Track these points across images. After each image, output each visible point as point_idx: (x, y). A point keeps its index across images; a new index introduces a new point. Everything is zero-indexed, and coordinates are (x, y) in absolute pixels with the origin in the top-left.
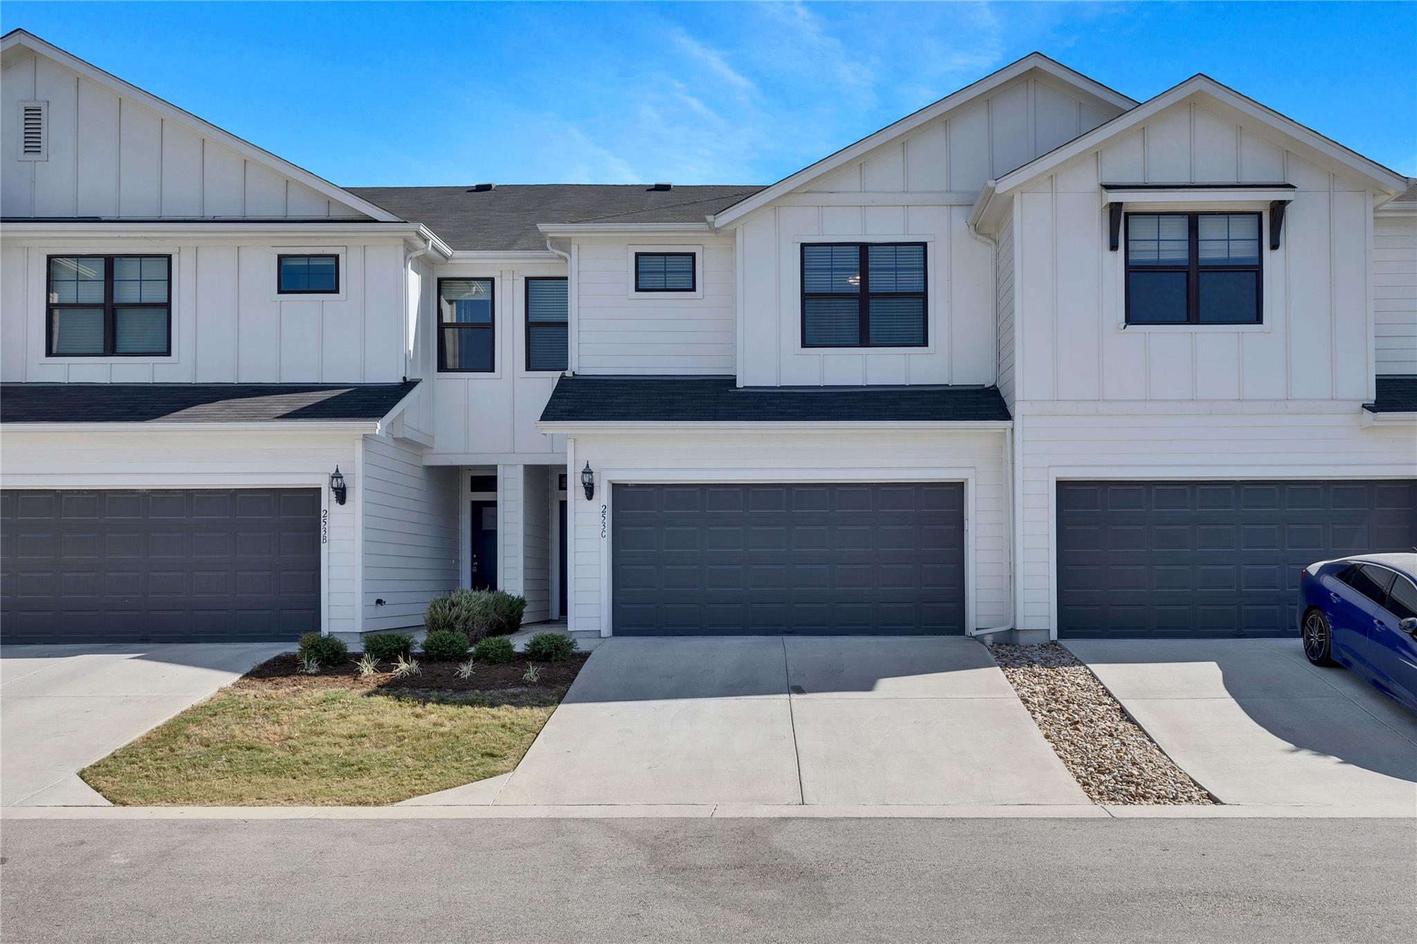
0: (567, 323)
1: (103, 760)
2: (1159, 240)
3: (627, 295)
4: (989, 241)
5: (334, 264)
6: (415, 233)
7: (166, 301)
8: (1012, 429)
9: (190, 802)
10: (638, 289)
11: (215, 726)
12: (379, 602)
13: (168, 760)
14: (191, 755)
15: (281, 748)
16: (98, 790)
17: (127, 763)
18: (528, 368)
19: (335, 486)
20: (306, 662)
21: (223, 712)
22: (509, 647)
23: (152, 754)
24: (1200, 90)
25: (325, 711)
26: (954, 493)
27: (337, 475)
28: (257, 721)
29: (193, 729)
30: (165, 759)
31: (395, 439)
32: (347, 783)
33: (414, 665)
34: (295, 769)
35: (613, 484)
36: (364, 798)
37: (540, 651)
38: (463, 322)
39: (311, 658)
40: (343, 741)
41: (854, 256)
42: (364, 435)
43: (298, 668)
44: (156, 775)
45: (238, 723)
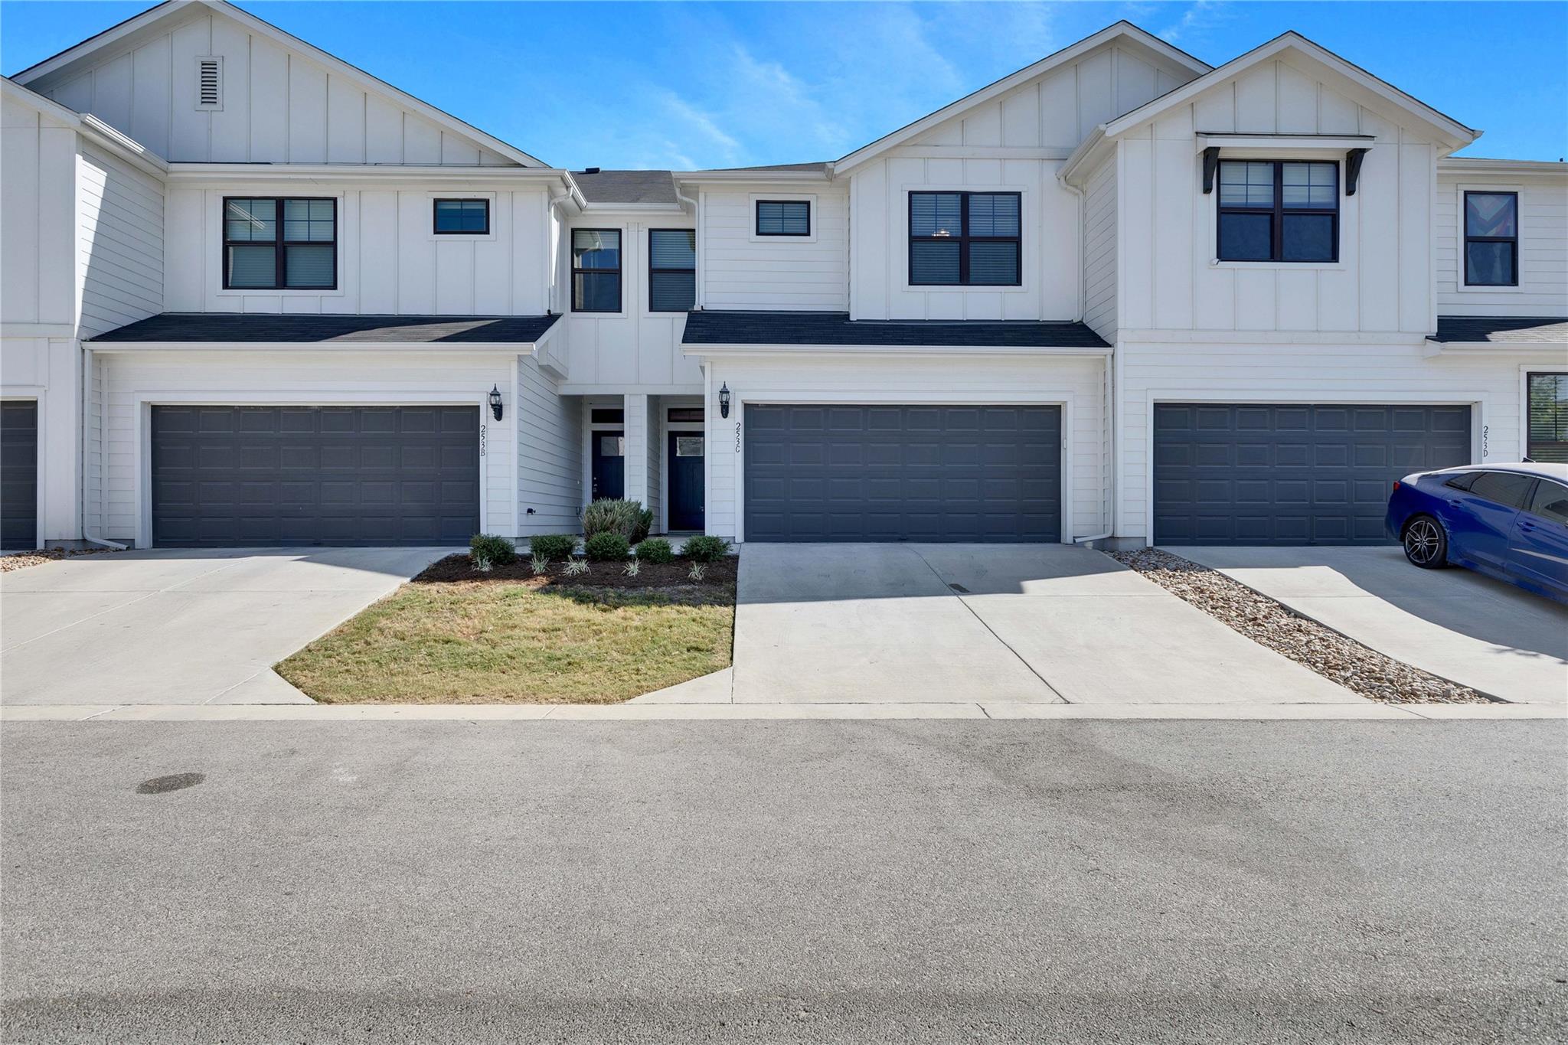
0: (694, 270)
1: (298, 653)
2: (1247, 185)
3: (749, 239)
4: (1077, 191)
5: (485, 208)
6: (560, 178)
7: (332, 240)
8: (1113, 356)
9: (401, 699)
10: (758, 233)
11: (405, 620)
12: (530, 511)
13: (366, 654)
14: (388, 648)
15: (478, 640)
16: (297, 686)
17: (324, 656)
18: (651, 310)
19: (494, 403)
20: (479, 561)
21: (411, 607)
22: (667, 548)
23: (348, 647)
24: (1291, 46)
25: (510, 605)
26: (1052, 414)
27: (495, 393)
28: (445, 614)
29: (383, 622)
30: (363, 653)
31: (539, 366)
32: (561, 679)
33: (583, 565)
34: (502, 664)
35: (745, 404)
36: (591, 696)
37: (698, 552)
38: (592, 267)
39: (484, 557)
40: (542, 634)
41: (955, 204)
42: (519, 356)
43: (473, 566)
44: (356, 669)
45: (428, 617)
